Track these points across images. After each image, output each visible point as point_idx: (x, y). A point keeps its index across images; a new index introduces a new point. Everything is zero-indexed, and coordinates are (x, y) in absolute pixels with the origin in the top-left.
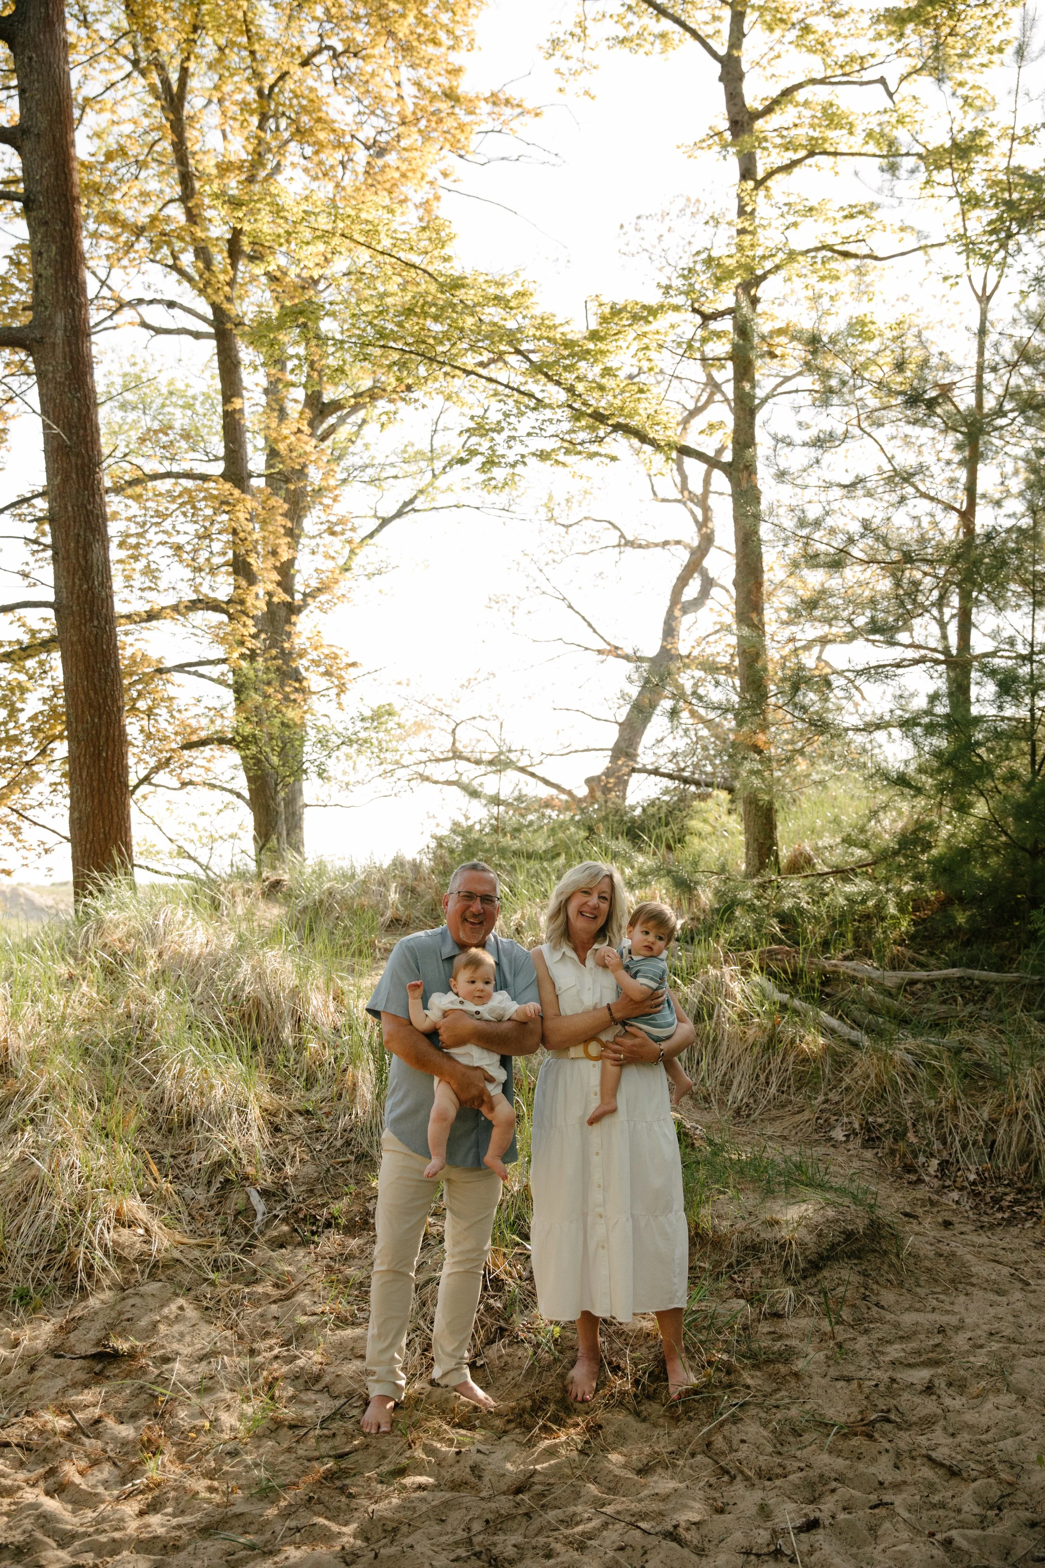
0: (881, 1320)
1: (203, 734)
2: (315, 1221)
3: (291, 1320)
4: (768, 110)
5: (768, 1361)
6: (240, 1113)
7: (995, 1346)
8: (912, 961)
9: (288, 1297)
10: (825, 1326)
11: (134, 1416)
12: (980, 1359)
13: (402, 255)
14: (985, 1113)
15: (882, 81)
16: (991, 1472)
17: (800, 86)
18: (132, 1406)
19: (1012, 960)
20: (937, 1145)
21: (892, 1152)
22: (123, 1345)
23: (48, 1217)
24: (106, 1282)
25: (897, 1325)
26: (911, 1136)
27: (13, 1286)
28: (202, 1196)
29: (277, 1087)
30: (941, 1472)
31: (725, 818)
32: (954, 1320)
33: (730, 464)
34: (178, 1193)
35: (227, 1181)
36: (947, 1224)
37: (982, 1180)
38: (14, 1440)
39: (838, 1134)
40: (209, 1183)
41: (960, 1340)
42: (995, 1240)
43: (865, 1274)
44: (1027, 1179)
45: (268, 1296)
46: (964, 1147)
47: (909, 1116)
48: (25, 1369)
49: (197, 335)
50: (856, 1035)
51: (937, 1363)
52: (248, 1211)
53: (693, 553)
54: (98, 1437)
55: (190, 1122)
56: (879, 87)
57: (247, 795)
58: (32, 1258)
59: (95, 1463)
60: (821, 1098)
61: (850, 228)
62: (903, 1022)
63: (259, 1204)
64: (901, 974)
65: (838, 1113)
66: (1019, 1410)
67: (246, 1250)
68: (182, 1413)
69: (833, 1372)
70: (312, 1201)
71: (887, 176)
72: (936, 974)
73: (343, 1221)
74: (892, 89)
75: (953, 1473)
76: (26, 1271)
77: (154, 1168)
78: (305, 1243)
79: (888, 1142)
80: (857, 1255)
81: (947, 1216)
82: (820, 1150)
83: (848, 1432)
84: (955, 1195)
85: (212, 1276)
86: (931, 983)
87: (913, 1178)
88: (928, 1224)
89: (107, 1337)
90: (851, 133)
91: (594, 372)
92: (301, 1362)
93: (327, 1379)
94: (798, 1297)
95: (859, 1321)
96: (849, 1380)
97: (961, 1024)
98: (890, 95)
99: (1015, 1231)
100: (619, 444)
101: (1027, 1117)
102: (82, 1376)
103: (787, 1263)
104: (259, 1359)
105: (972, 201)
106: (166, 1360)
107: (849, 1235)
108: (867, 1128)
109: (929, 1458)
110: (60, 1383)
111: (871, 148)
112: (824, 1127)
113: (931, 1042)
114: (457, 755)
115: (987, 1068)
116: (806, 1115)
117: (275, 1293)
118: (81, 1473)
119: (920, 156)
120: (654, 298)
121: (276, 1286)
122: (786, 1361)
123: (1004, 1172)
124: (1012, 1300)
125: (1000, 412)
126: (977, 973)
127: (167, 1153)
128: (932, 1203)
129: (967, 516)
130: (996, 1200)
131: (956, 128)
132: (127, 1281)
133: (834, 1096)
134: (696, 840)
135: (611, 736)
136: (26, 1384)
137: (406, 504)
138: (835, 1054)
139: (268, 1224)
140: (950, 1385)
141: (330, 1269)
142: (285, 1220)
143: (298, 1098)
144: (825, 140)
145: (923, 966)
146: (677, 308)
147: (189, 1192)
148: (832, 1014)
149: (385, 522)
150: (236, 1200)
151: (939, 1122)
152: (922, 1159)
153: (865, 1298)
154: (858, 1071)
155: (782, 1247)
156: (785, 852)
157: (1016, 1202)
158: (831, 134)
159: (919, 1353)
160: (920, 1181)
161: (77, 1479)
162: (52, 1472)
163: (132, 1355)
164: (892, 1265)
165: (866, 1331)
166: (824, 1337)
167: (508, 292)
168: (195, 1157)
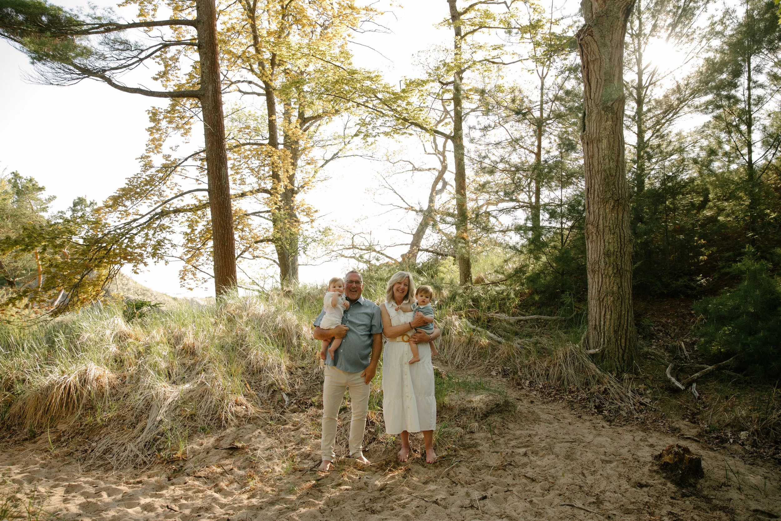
0: (508, 433)
1: (262, 238)
2: (306, 404)
3: (299, 436)
4: (465, 12)
5: (469, 447)
6: (279, 367)
7: (548, 440)
8: (519, 313)
9: (297, 429)
10: (489, 435)
11: (244, 468)
12: (543, 444)
13: (334, 63)
14: (545, 364)
15: (505, 3)
16: (546, 479)
17: (476, 4)
18: (244, 465)
19: (555, 313)
20: (529, 376)
21: (513, 379)
22: (240, 445)
23: (211, 402)
24: (232, 424)
25: (514, 435)
26: (519, 373)
27: (200, 426)
28: (265, 396)
29: (291, 359)
30: (529, 480)
31: (452, 266)
32: (534, 433)
33: (453, 137)
34: (257, 395)
35: (275, 390)
36: (532, 402)
37: (544, 387)
38: (202, 476)
39: (494, 373)
40: (268, 392)
41: (536, 439)
42: (549, 407)
43: (503, 418)
44: (560, 386)
45: (290, 429)
46: (538, 376)
47: (518, 366)
48: (205, 453)
49: (259, 94)
50: (500, 339)
51: (528, 446)
52: (283, 400)
53: (439, 173)
54: (232, 474)
55: (260, 371)
56: (504, 5)
57: (277, 261)
58: (206, 416)
59: (231, 483)
60: (487, 361)
61: (494, 53)
62: (516, 334)
63: (286, 398)
64: (516, 318)
65: (493, 366)
66: (556, 460)
67: (283, 413)
68: (262, 467)
69: (492, 450)
70: (305, 397)
71: (508, 35)
72: (528, 317)
73: (316, 404)
74: (509, 5)
75: (533, 480)
76: (204, 421)
77: (248, 386)
78: (303, 411)
79: (511, 375)
80: (500, 412)
81: (532, 399)
82: (487, 379)
83: (497, 469)
84: (535, 393)
85: (270, 422)
86: (526, 321)
87: (520, 387)
88: (525, 402)
89: (234, 442)
90: (494, 20)
91: (404, 104)
92: (303, 450)
93: (312, 455)
94: (480, 426)
95: (501, 434)
96: (497, 452)
97: (537, 335)
98: (508, 8)
99: (555, 403)
100: (413, 129)
101: (560, 365)
102: (225, 455)
103: (476, 415)
104: (288, 449)
105: (537, 44)
106: (255, 450)
107: (498, 405)
108: (504, 371)
109: (525, 476)
110: (218, 457)
111: (502, 26)
112: (488, 371)
113: (526, 340)
114: (354, 247)
115: (546, 349)
116: (482, 367)
117: (293, 428)
118: (227, 486)
119: (518, 28)
120: (425, 77)
121: (293, 425)
122: (475, 447)
123: (552, 384)
124: (554, 426)
125: (549, 118)
126: (543, 317)
127: (253, 381)
128: (527, 395)
129: (538, 155)
130: (549, 394)
131: (531, 19)
132: (240, 424)
133: (492, 360)
134: (442, 274)
135: (410, 239)
136: (206, 458)
137: (335, 155)
138: (492, 346)
139: (289, 405)
140: (532, 453)
141: (312, 420)
142: (295, 403)
143: (299, 363)
144: (485, 22)
145: (524, 315)
146: (433, 81)
147: (261, 394)
148: (491, 332)
149: (327, 162)
150: (278, 397)
151: (529, 368)
152: (523, 381)
153: (503, 426)
154: (500, 352)
155: (474, 409)
156: (474, 277)
157: (556, 394)
158: (487, 20)
159: (522, 443)
160: (523, 388)
161: (225, 488)
162: (217, 485)
163: (243, 448)
164: (512, 415)
165: (503, 437)
166: (488, 439)
167: (373, 75)
168: (263, 383)
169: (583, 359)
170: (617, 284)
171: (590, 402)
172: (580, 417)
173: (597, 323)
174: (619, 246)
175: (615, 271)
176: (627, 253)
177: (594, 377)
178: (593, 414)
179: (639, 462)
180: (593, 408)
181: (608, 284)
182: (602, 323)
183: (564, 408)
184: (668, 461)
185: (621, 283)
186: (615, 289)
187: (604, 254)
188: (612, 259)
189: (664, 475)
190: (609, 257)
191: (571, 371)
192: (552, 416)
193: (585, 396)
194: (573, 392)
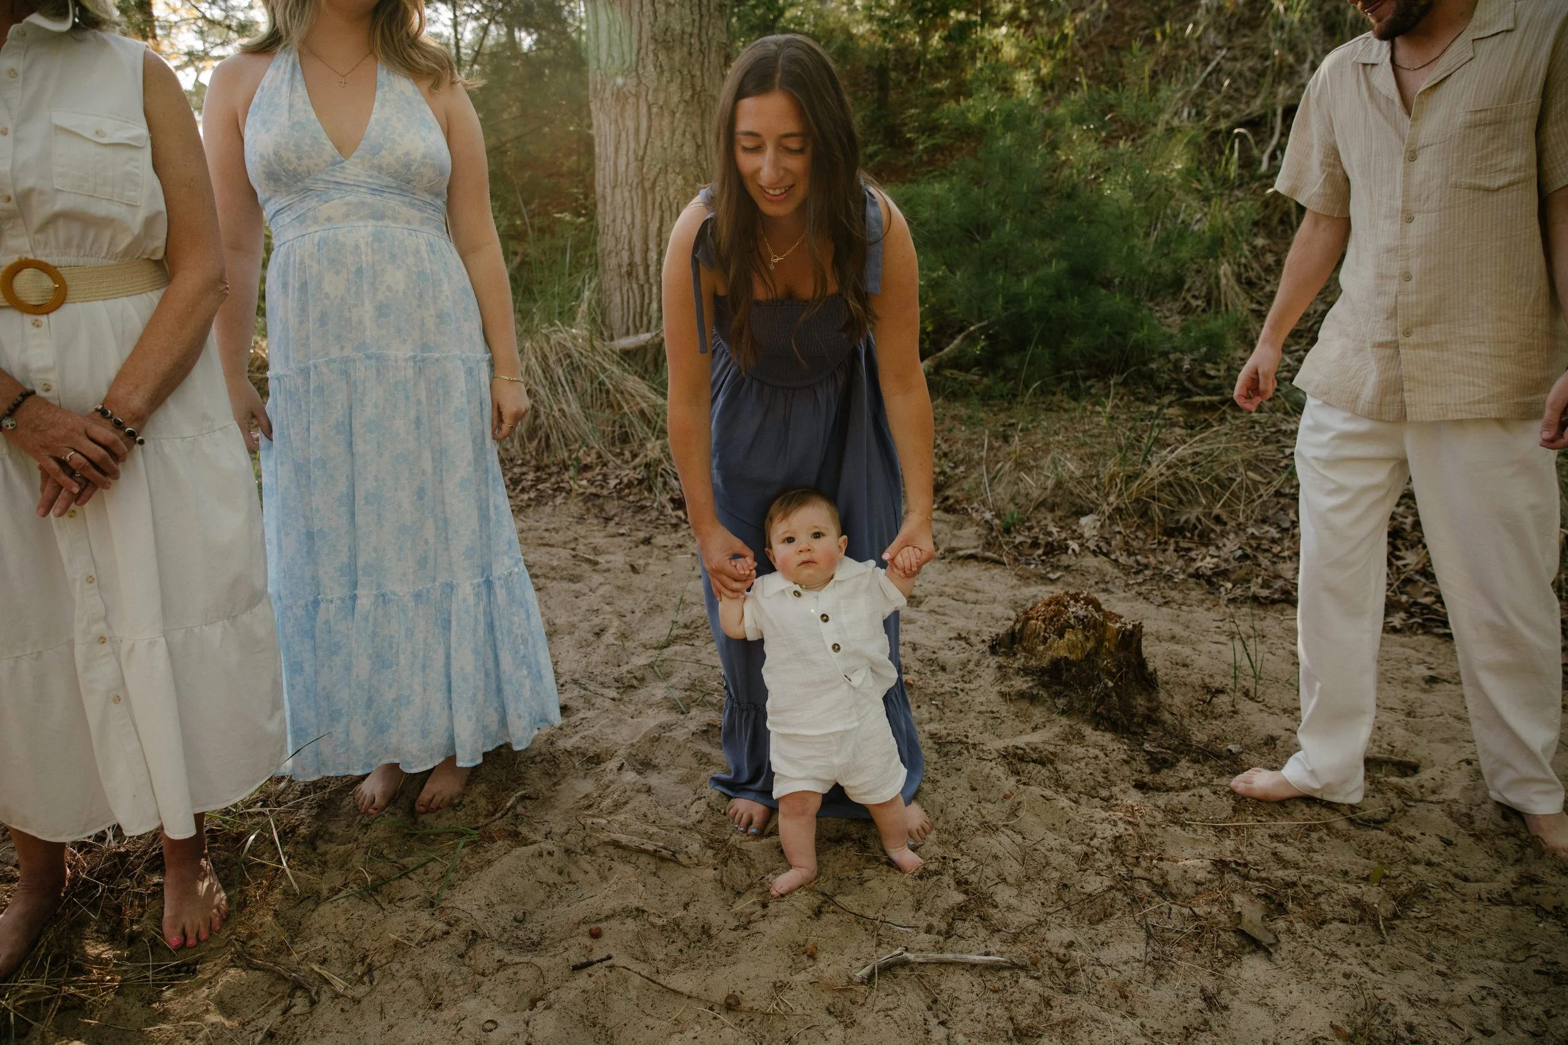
75: (665, 860)
99: (548, 509)
109: (619, 845)
124: (594, 585)
157: (538, 480)
169: (604, 370)
170: (694, 136)
171: (650, 490)
172: (647, 541)
173: (638, 259)
174: (697, 17)
175: (688, 95)
176: (714, 44)
177: (642, 413)
178: (676, 527)
179: (943, 669)
180: (669, 506)
181: (667, 134)
182: (653, 255)
183: (581, 519)
184: (1063, 653)
185: (703, 132)
186: (689, 150)
187: (654, 39)
188: (677, 57)
189: (1061, 702)
190: (669, 49)
191: (574, 408)
192: (565, 553)
193: (628, 474)
194: (587, 468)
